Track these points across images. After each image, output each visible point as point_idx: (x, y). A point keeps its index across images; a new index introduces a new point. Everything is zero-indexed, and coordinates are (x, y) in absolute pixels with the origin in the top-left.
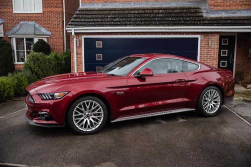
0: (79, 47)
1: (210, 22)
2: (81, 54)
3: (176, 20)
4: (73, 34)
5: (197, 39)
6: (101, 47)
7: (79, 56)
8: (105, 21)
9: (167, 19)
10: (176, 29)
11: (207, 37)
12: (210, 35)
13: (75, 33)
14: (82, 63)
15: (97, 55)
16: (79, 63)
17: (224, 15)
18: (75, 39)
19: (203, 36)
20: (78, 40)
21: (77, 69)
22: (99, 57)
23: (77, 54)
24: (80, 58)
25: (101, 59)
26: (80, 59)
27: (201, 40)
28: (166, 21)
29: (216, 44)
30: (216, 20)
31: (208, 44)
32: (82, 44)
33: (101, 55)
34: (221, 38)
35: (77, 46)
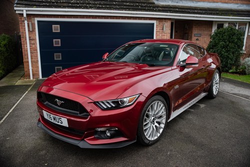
0: (31, 32)
1: (163, 9)
2: (35, 40)
3: (133, 6)
4: (25, 16)
5: (153, 24)
6: (59, 31)
7: (33, 42)
8: (60, 3)
9: (125, 4)
10: (137, 14)
11: (161, 23)
12: (164, 21)
13: (27, 14)
14: (37, 50)
15: (54, 40)
16: (33, 50)
17: (170, 3)
18: (26, 22)
19: (158, 22)
20: (30, 23)
21: (31, 57)
22: (57, 43)
23: (30, 40)
24: (34, 44)
25: (60, 45)
26: (34, 46)
27: (157, 26)
28: (125, 5)
29: (168, 29)
30: (167, 8)
31: (163, 29)
32: (35, 29)
33: (60, 40)
34: (172, 24)
35: (29, 31)
